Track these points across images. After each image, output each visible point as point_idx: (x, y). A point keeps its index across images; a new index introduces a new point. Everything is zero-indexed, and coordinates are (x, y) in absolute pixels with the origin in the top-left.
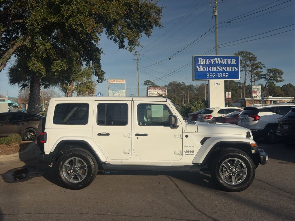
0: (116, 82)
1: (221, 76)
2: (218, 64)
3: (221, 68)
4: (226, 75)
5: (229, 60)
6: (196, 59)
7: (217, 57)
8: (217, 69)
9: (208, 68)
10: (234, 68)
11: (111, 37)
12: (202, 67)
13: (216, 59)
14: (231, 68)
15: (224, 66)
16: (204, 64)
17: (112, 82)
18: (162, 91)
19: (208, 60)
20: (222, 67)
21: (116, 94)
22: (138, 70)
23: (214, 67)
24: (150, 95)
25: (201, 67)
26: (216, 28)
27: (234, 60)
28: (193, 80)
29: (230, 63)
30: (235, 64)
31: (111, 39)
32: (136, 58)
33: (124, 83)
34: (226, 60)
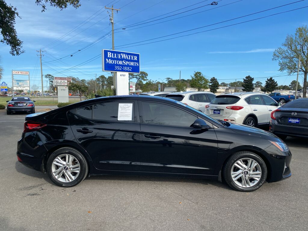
0: (20, 74)
1: (126, 69)
2: (124, 59)
3: (126, 62)
4: (130, 69)
5: (132, 56)
6: (106, 52)
7: (123, 53)
8: (123, 63)
9: (115, 61)
10: (136, 64)
12: (111, 60)
13: (122, 54)
14: (133, 63)
16: (113, 57)
17: (16, 74)
18: (68, 82)
19: (115, 54)
20: (127, 62)
21: (20, 84)
22: (41, 64)
23: (121, 61)
24: (56, 84)
26: (113, 33)
27: (136, 57)
28: (103, 71)
29: (133, 59)
30: (137, 60)
32: (39, 54)
33: (28, 74)
34: (129, 56)
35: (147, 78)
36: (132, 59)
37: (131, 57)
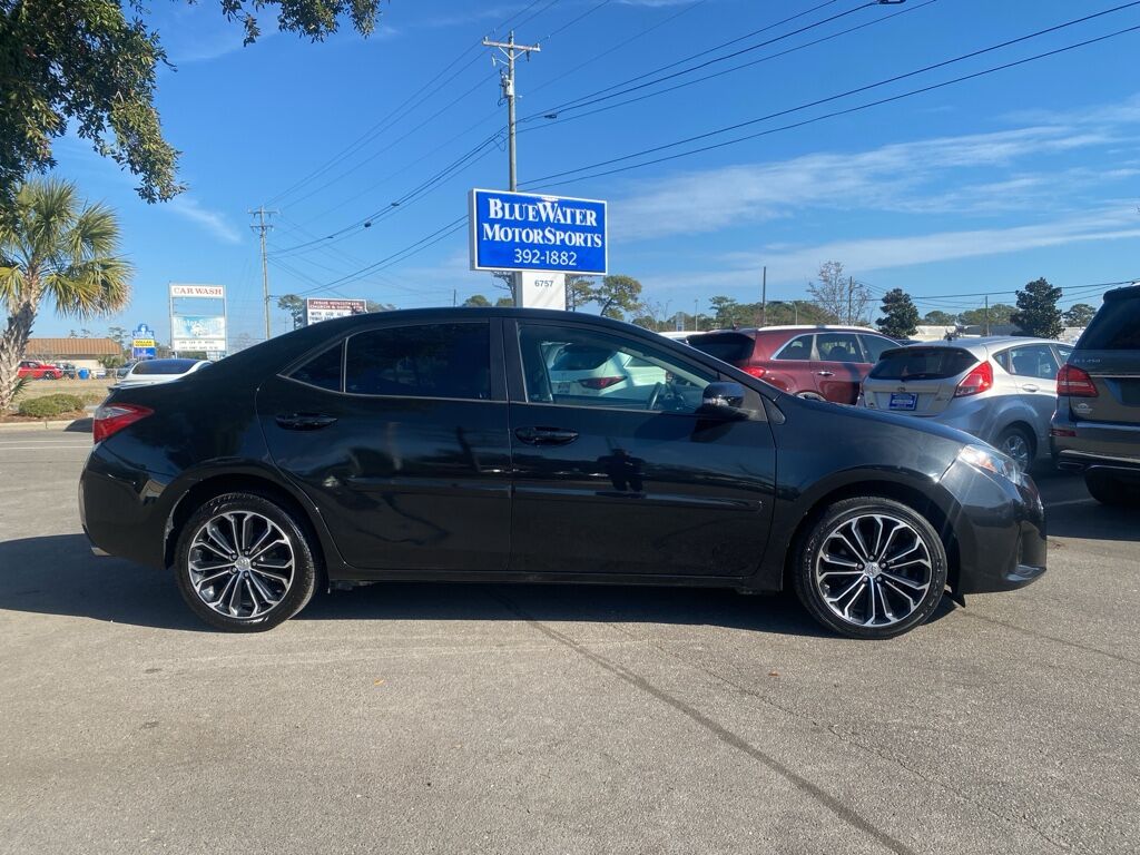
0: (195, 294)
1: (555, 260)
2: (548, 223)
3: (555, 235)
4: (570, 257)
5: (578, 212)
6: (483, 200)
7: (545, 200)
8: (544, 237)
9: (517, 230)
10: (592, 239)
12: (501, 228)
13: (541, 206)
14: (583, 237)
15: (564, 228)
16: (507, 217)
17: (183, 294)
19: (517, 206)
21: (195, 330)
22: (265, 260)
23: (536, 232)
25: (497, 227)
26: (511, 134)
27: (591, 215)
28: (472, 268)
29: (581, 222)
30: (595, 224)
33: (221, 296)
34: (568, 211)
36: (578, 222)
37: (573, 216)
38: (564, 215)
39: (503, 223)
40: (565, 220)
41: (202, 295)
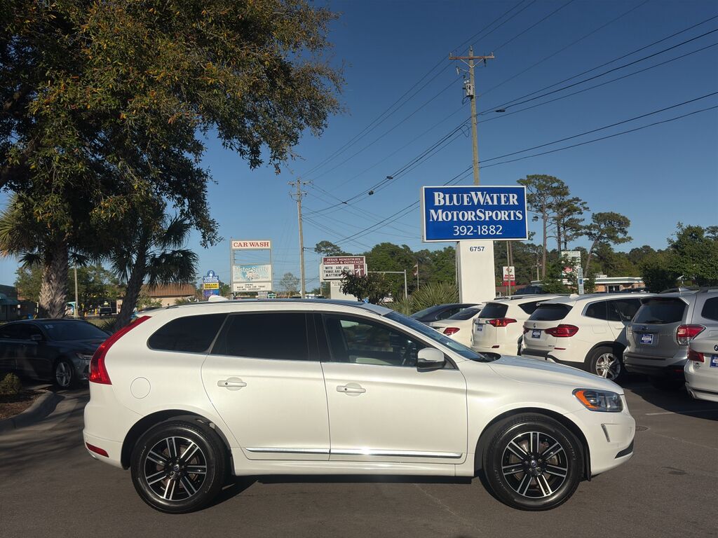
0: (249, 247)
1: (485, 232)
2: (479, 206)
3: (484, 214)
4: (497, 229)
5: (502, 195)
7: (476, 190)
8: (475, 217)
9: (455, 213)
10: (515, 214)
11: (231, 144)
12: (443, 212)
13: (473, 193)
14: (507, 213)
15: (492, 208)
16: (448, 204)
17: (240, 247)
18: (356, 267)
19: (455, 196)
20: (487, 212)
21: (249, 275)
22: (300, 220)
23: (469, 212)
24: (327, 275)
25: (440, 211)
26: (474, 125)
27: (513, 198)
28: (423, 241)
29: (505, 203)
30: (516, 203)
31: (231, 147)
32: (295, 191)
33: (269, 247)
34: (495, 196)
35: (626, 233)
36: (503, 203)
37: (499, 199)
38: (492, 199)
39: (444, 208)
40: (493, 202)
41: (254, 247)
